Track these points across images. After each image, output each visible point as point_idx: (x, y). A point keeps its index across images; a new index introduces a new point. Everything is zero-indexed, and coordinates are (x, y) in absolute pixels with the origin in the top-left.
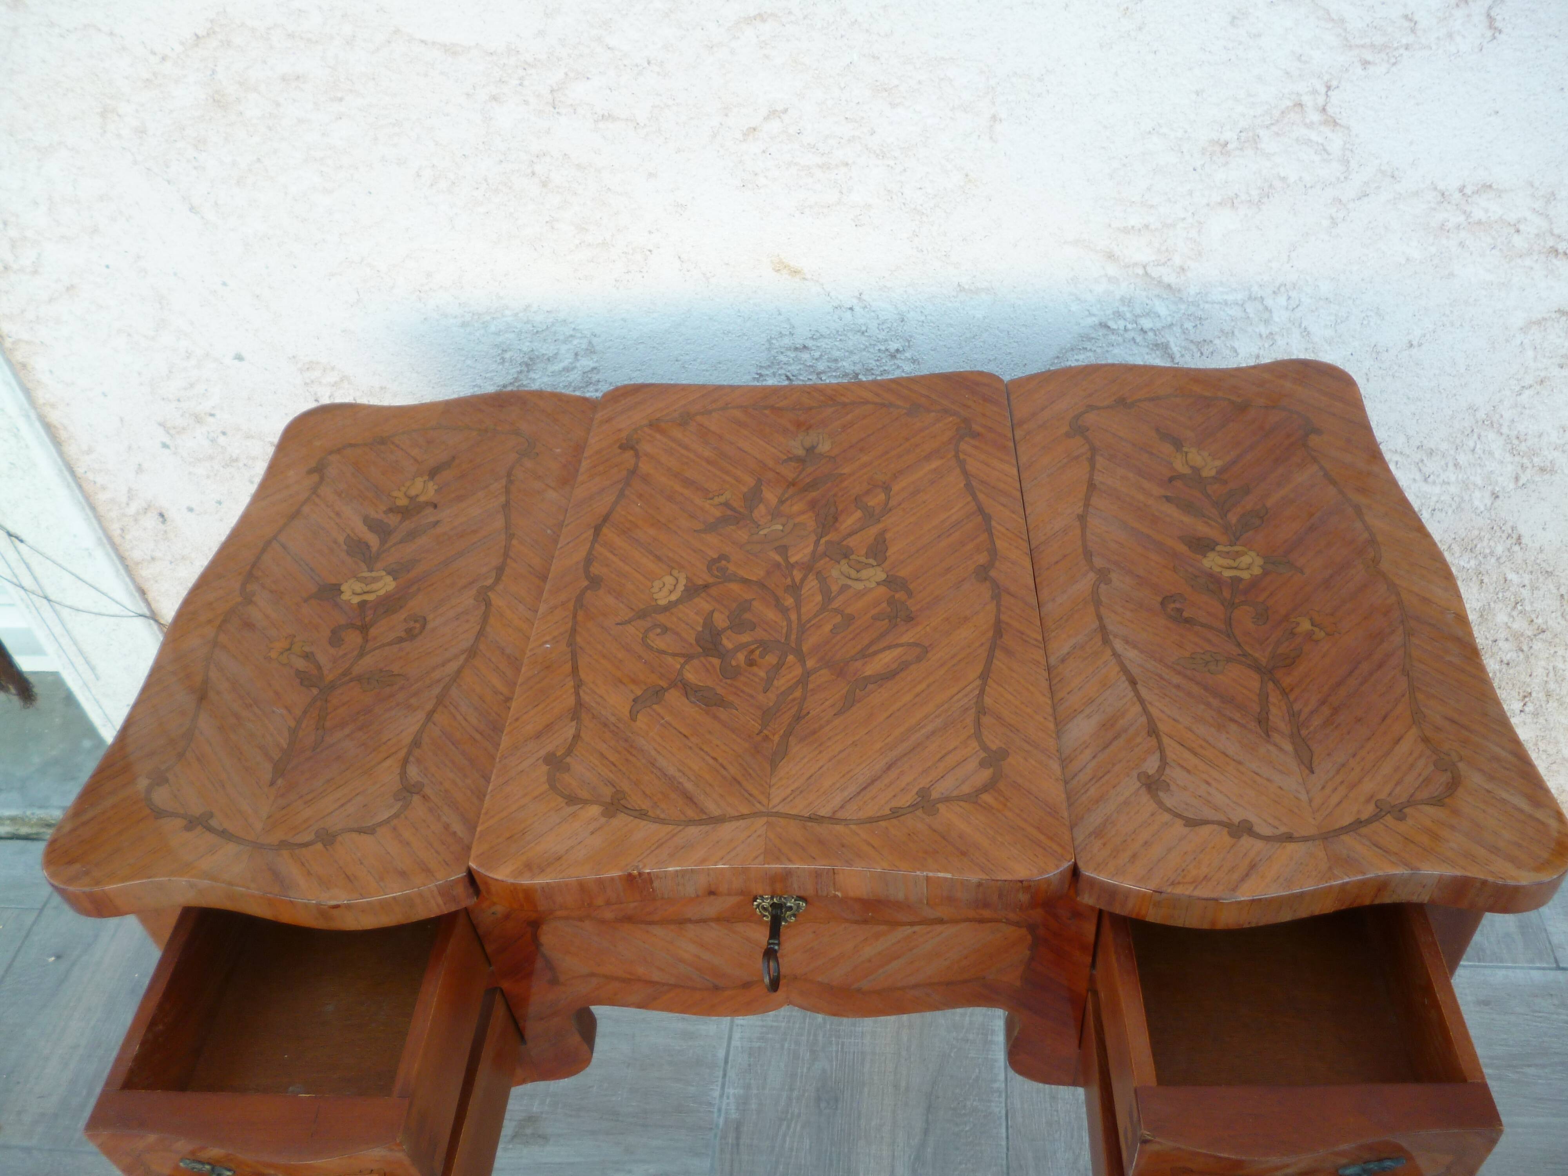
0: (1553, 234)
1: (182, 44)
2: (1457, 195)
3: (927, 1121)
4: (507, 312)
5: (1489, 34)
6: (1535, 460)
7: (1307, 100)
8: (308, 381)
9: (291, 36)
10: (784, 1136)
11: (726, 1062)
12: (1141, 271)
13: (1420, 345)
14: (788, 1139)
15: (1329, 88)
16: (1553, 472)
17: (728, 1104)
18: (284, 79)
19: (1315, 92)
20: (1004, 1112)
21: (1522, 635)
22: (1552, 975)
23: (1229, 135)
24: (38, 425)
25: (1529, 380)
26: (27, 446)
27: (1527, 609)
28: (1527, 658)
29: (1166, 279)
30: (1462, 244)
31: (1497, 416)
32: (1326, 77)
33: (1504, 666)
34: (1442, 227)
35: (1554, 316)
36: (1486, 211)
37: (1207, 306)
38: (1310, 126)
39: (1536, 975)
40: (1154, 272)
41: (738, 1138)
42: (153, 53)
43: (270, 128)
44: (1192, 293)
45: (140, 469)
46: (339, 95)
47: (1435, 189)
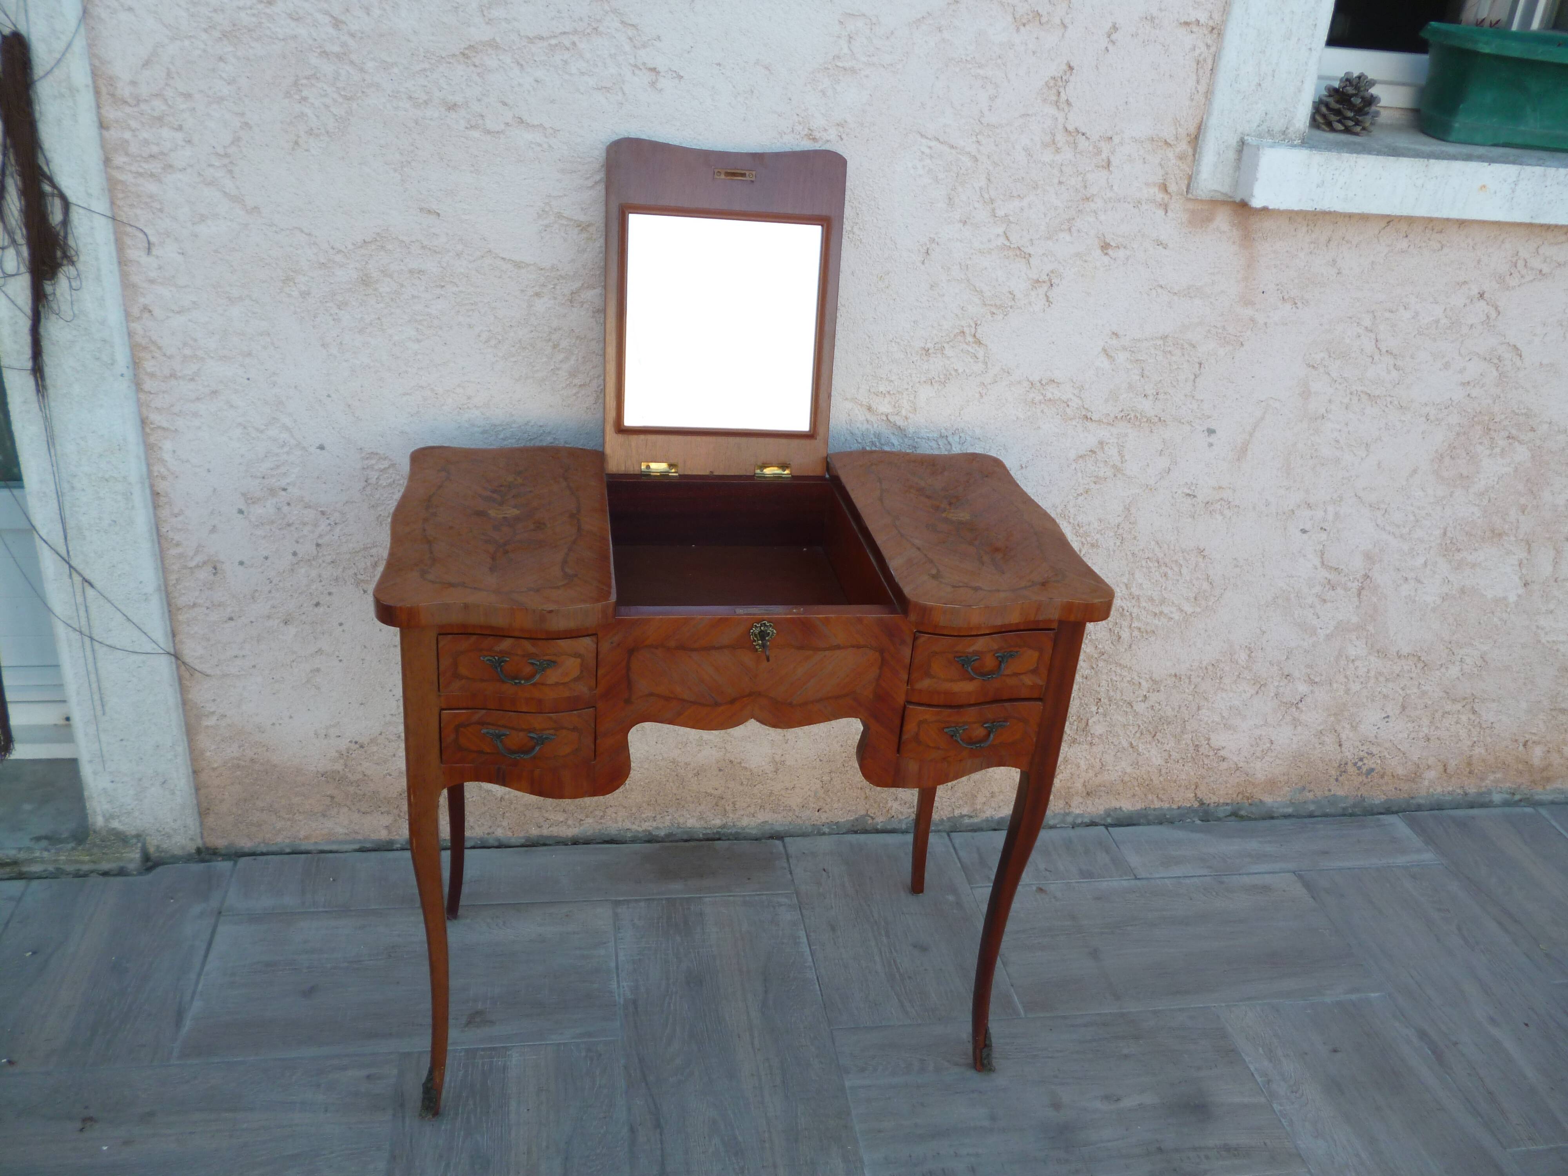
0: (1084, 408)
1: (353, 244)
2: (1039, 384)
3: (766, 986)
4: (513, 425)
5: (1047, 304)
6: (1088, 539)
7: (966, 330)
8: (365, 467)
9: (423, 247)
10: (669, 1003)
11: (617, 968)
12: (885, 418)
13: (1026, 467)
14: (672, 1005)
15: (976, 325)
16: (1098, 547)
17: (624, 991)
18: (411, 272)
19: (970, 326)
20: (815, 977)
21: (1092, 657)
22: (1133, 882)
23: (929, 345)
24: (148, 491)
25: (1081, 490)
26: (133, 507)
27: (1094, 638)
28: (1096, 673)
29: (898, 424)
30: (1042, 411)
31: (1067, 511)
32: (975, 319)
33: (1084, 680)
34: (1033, 401)
35: (1089, 453)
36: (1053, 394)
37: (919, 440)
38: (968, 344)
39: (1125, 883)
40: (891, 418)
41: (636, 1008)
42: (333, 248)
43: (392, 299)
44: (911, 432)
45: (214, 529)
46: (442, 284)
47: (1028, 380)
